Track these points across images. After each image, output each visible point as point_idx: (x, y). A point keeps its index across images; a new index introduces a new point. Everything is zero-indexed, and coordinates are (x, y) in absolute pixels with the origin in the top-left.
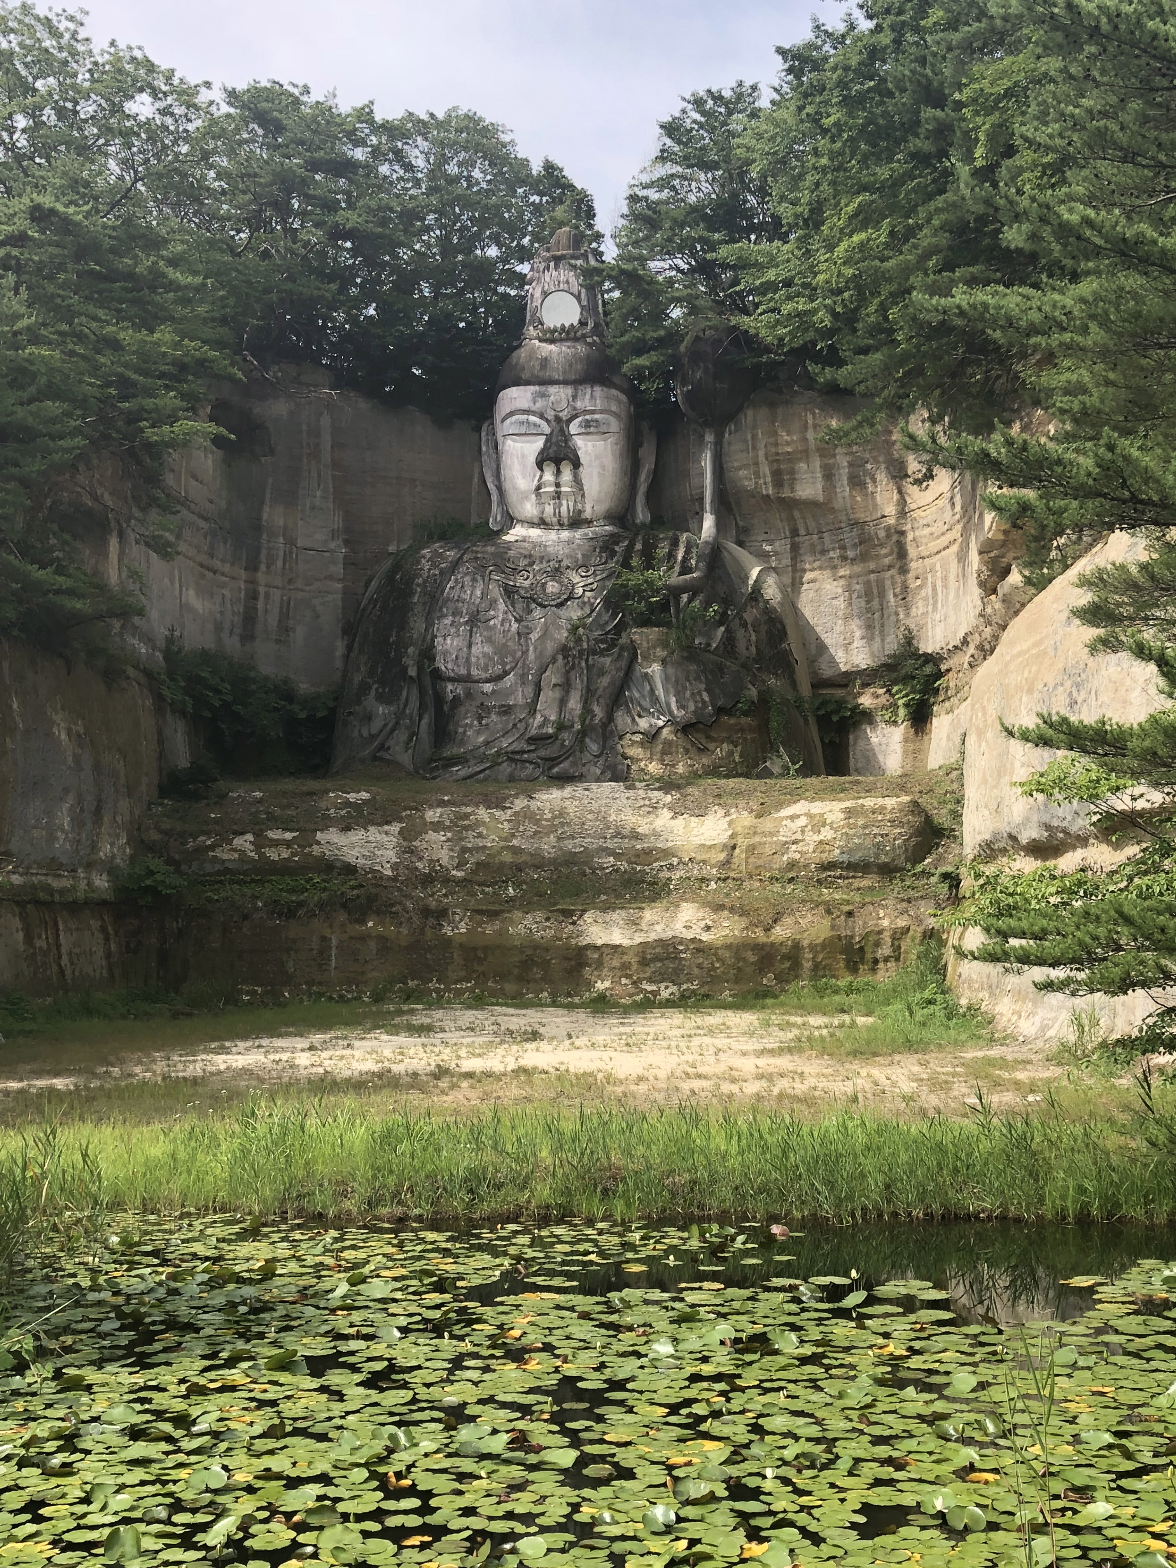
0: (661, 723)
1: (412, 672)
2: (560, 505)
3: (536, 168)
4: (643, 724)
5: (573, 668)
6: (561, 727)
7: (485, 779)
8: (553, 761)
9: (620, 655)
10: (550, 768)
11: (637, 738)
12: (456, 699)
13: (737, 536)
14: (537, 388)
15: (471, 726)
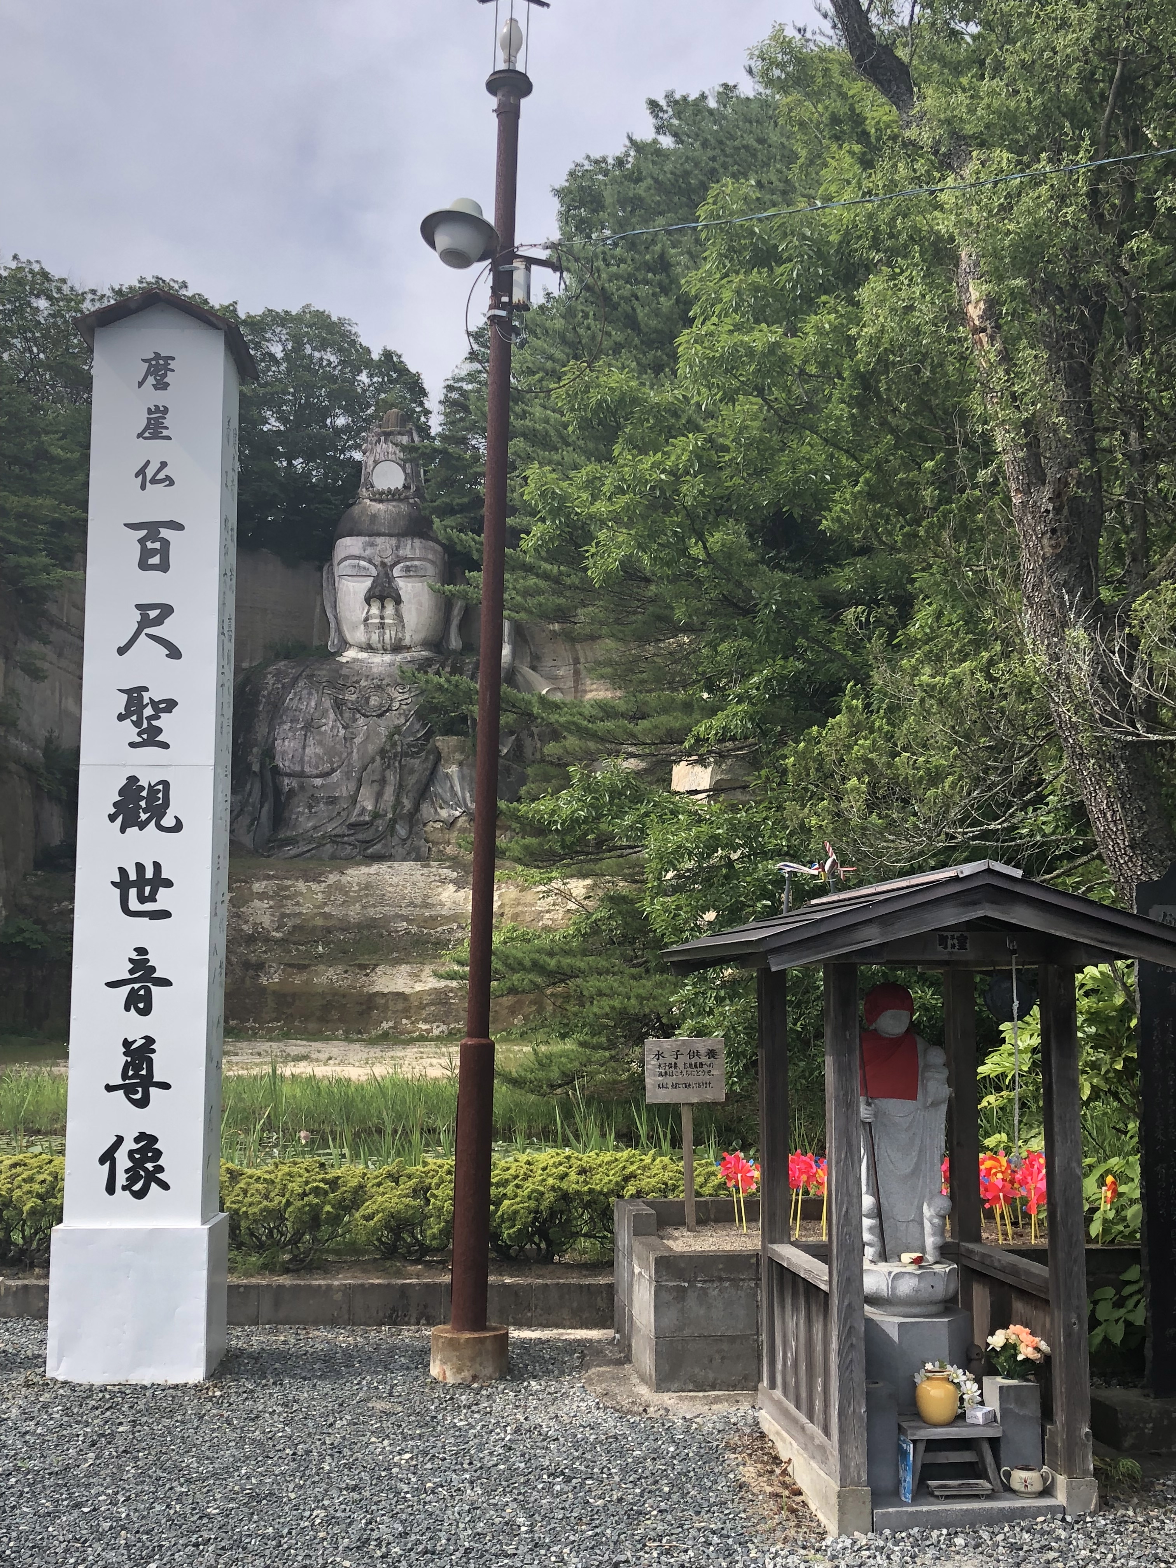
0: (457, 814)
1: (256, 768)
2: (384, 633)
3: (375, 356)
4: (444, 813)
5: (388, 767)
6: (376, 815)
7: (312, 858)
8: (368, 843)
9: (427, 758)
10: (365, 849)
11: (438, 825)
12: (292, 792)
13: (531, 662)
14: (367, 538)
15: (303, 813)
